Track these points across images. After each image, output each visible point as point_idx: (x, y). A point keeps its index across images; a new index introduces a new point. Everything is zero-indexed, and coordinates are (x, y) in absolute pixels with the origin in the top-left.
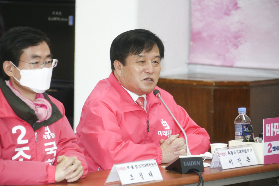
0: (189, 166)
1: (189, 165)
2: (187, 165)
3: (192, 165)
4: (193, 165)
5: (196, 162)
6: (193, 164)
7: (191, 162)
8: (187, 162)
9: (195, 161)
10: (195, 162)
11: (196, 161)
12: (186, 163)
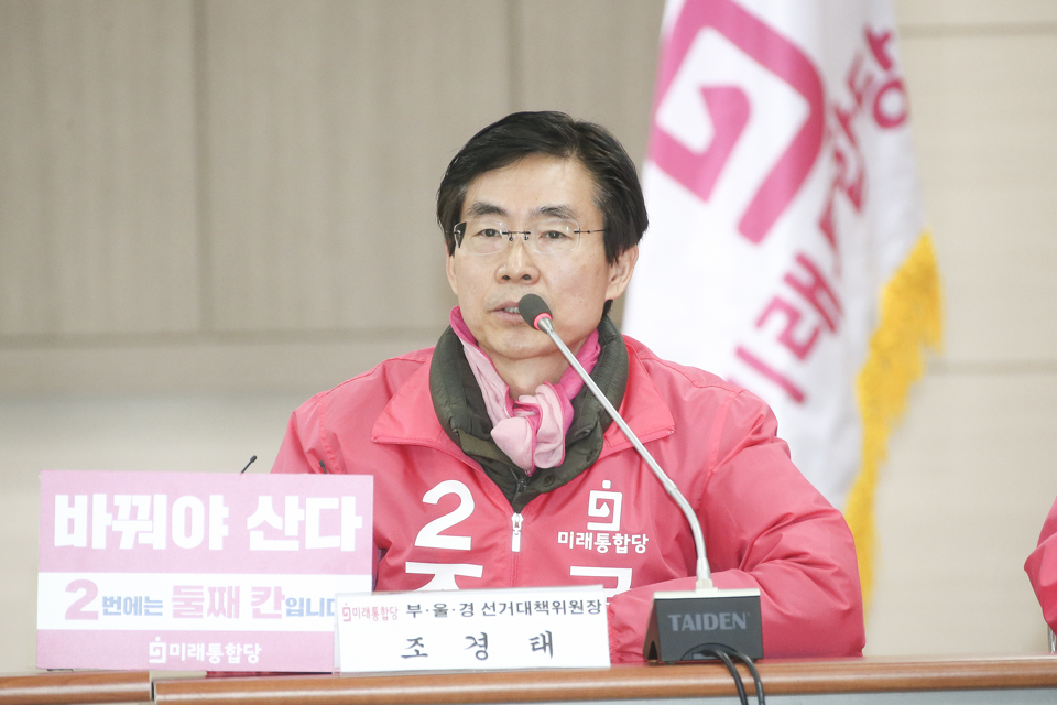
0: (697, 632)
1: (692, 628)
2: (684, 626)
3: (707, 627)
4: (715, 627)
5: (731, 617)
6: (711, 624)
7: (706, 616)
8: (688, 617)
9: (724, 611)
10: (722, 616)
11: (728, 614)
12: (680, 621)
